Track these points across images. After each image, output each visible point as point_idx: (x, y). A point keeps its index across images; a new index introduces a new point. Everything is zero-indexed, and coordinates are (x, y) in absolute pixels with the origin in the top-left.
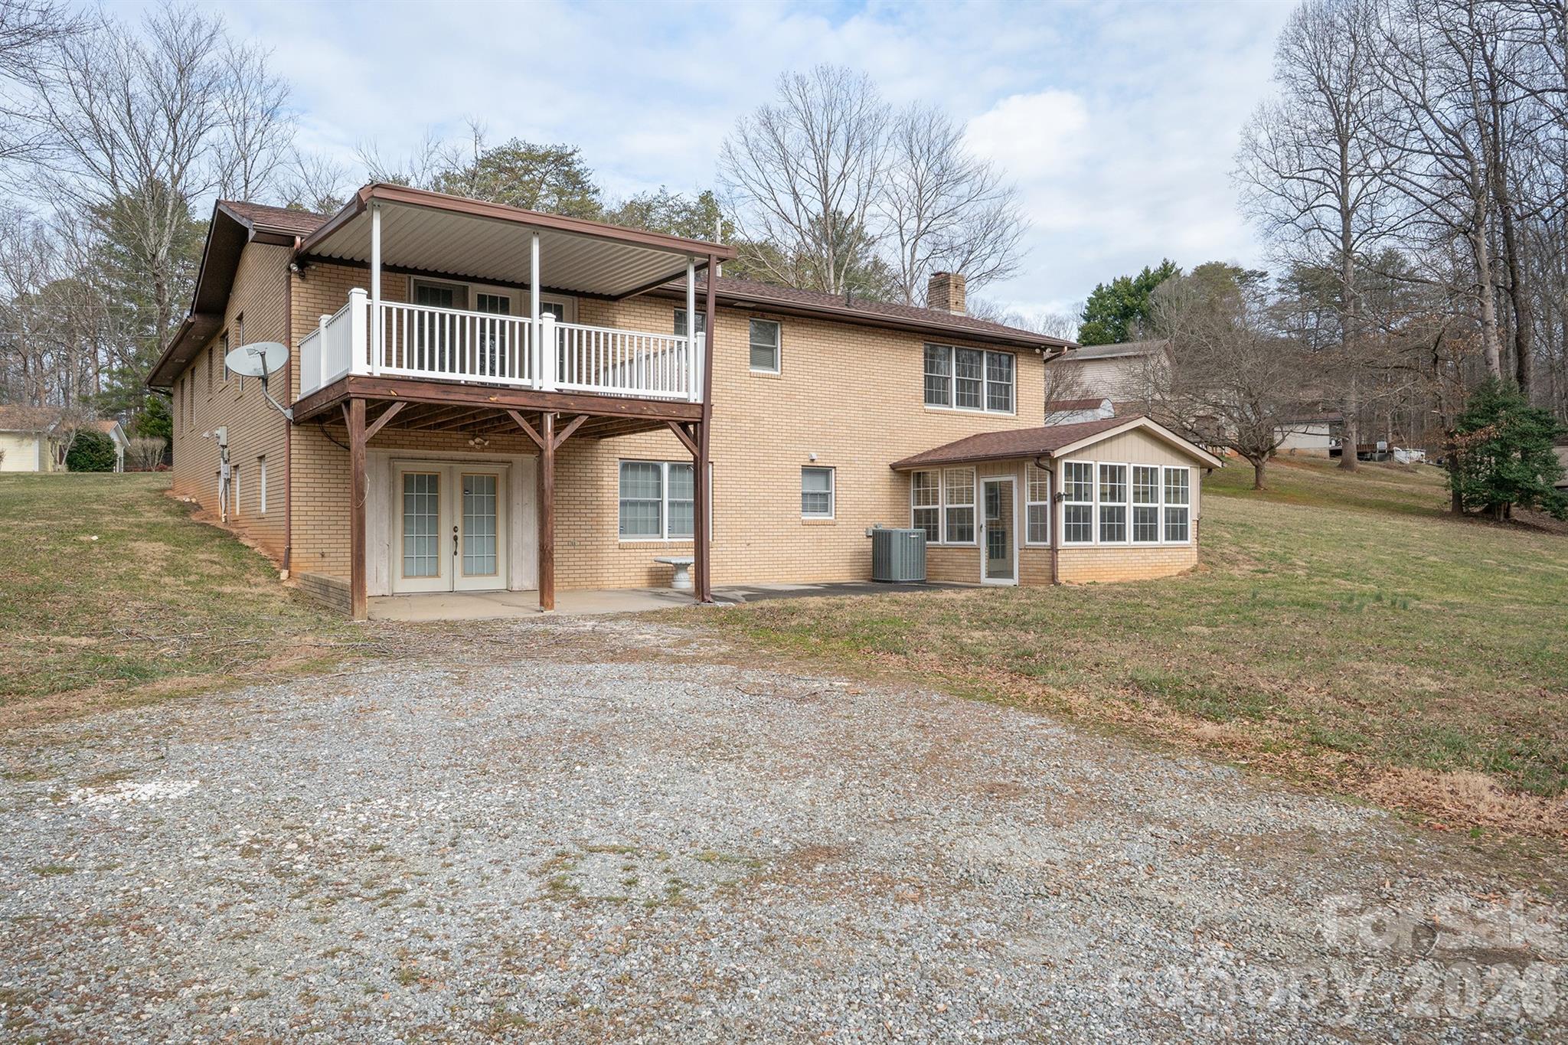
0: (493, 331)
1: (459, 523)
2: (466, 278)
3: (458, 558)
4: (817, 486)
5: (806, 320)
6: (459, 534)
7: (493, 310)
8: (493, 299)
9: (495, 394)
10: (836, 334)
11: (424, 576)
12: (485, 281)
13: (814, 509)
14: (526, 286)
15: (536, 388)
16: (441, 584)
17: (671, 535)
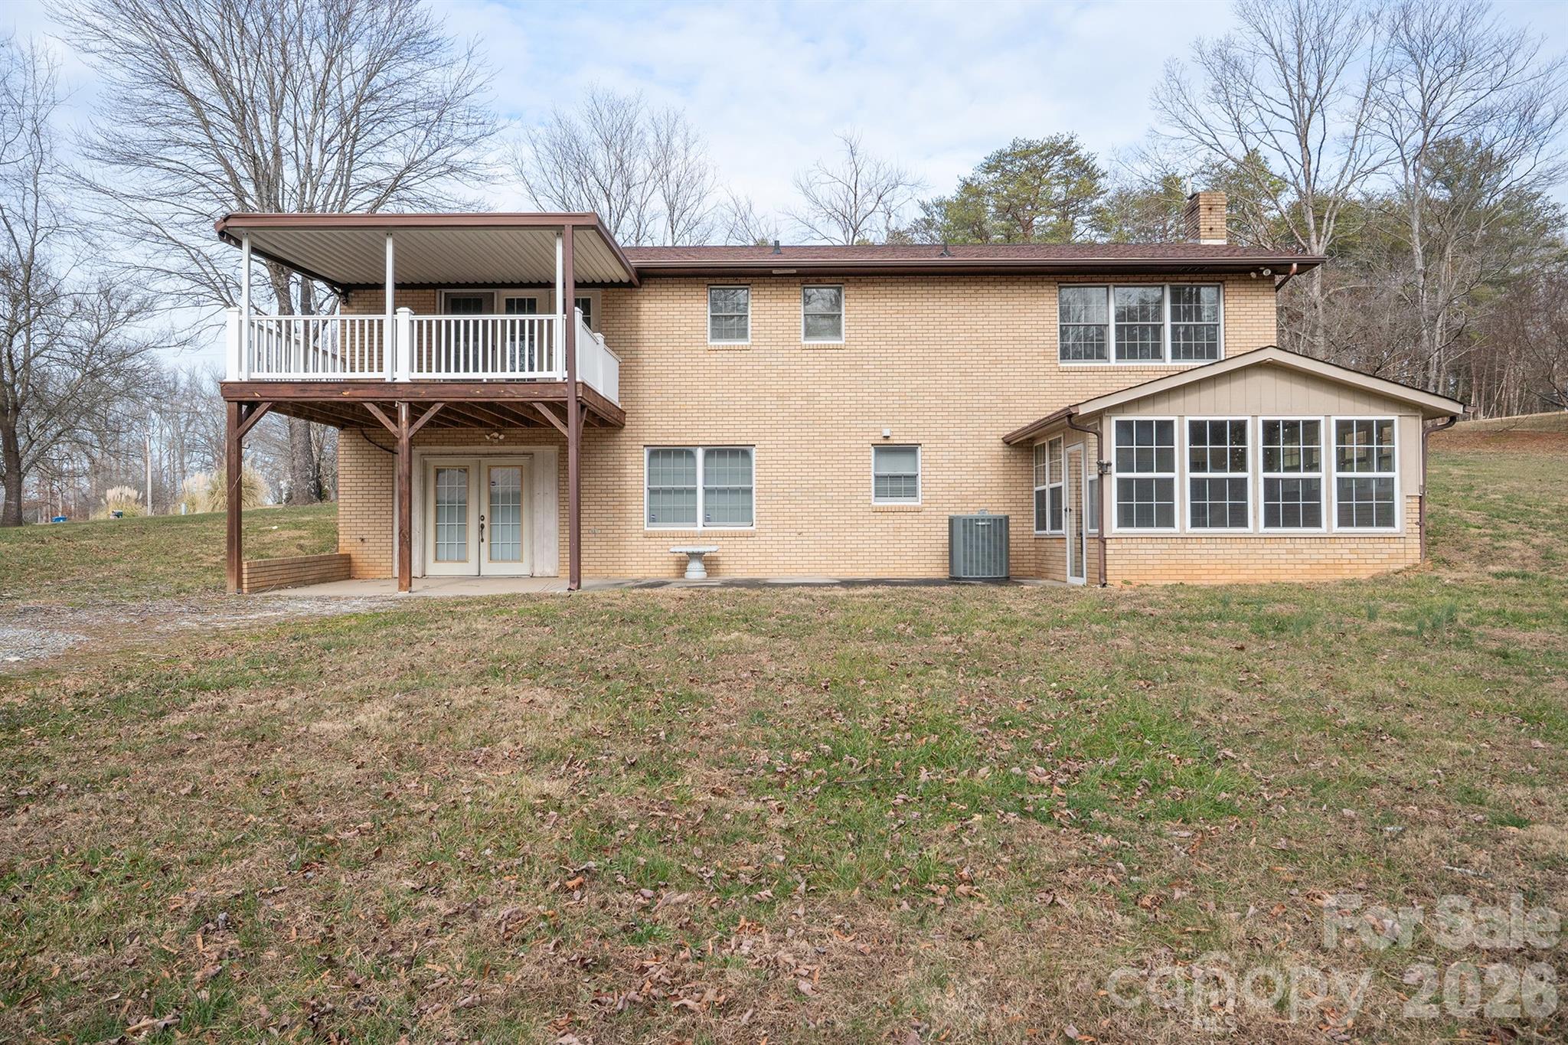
0: (522, 331)
1: (485, 512)
2: (494, 285)
3: (485, 546)
4: (898, 466)
5: (876, 279)
6: (486, 523)
7: (521, 311)
8: (521, 302)
9: (347, 389)
10: (919, 290)
11: (453, 561)
12: (512, 285)
13: (896, 493)
14: (550, 285)
15: (388, 380)
16: (470, 569)
17: (706, 524)
